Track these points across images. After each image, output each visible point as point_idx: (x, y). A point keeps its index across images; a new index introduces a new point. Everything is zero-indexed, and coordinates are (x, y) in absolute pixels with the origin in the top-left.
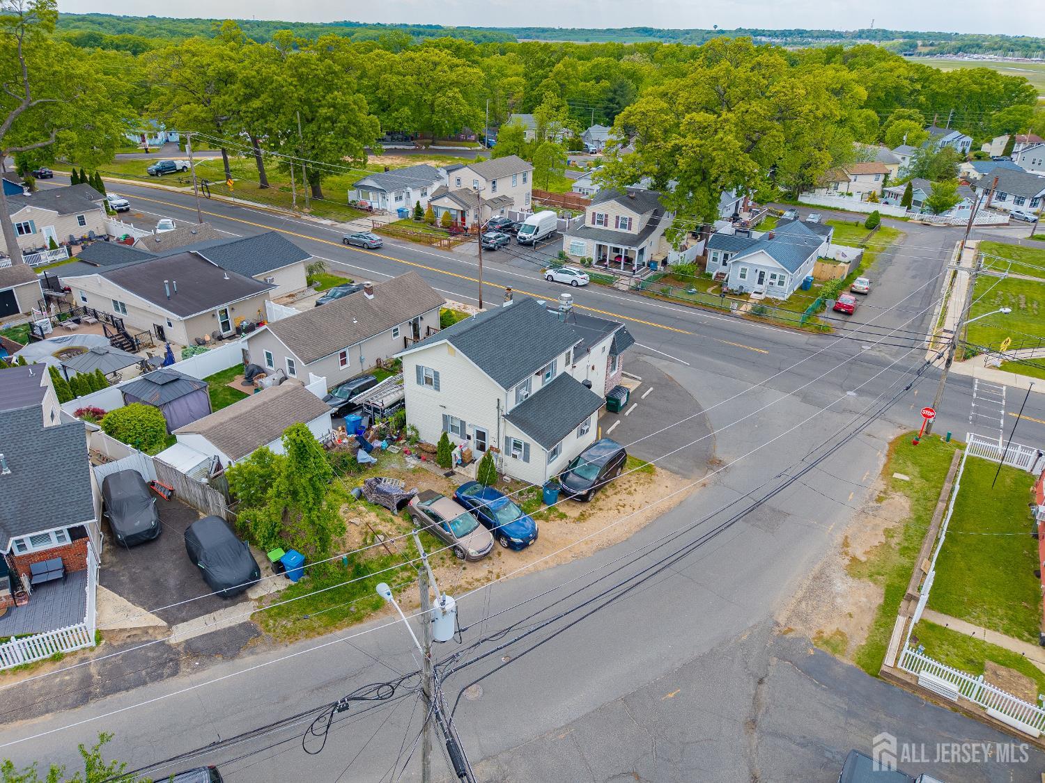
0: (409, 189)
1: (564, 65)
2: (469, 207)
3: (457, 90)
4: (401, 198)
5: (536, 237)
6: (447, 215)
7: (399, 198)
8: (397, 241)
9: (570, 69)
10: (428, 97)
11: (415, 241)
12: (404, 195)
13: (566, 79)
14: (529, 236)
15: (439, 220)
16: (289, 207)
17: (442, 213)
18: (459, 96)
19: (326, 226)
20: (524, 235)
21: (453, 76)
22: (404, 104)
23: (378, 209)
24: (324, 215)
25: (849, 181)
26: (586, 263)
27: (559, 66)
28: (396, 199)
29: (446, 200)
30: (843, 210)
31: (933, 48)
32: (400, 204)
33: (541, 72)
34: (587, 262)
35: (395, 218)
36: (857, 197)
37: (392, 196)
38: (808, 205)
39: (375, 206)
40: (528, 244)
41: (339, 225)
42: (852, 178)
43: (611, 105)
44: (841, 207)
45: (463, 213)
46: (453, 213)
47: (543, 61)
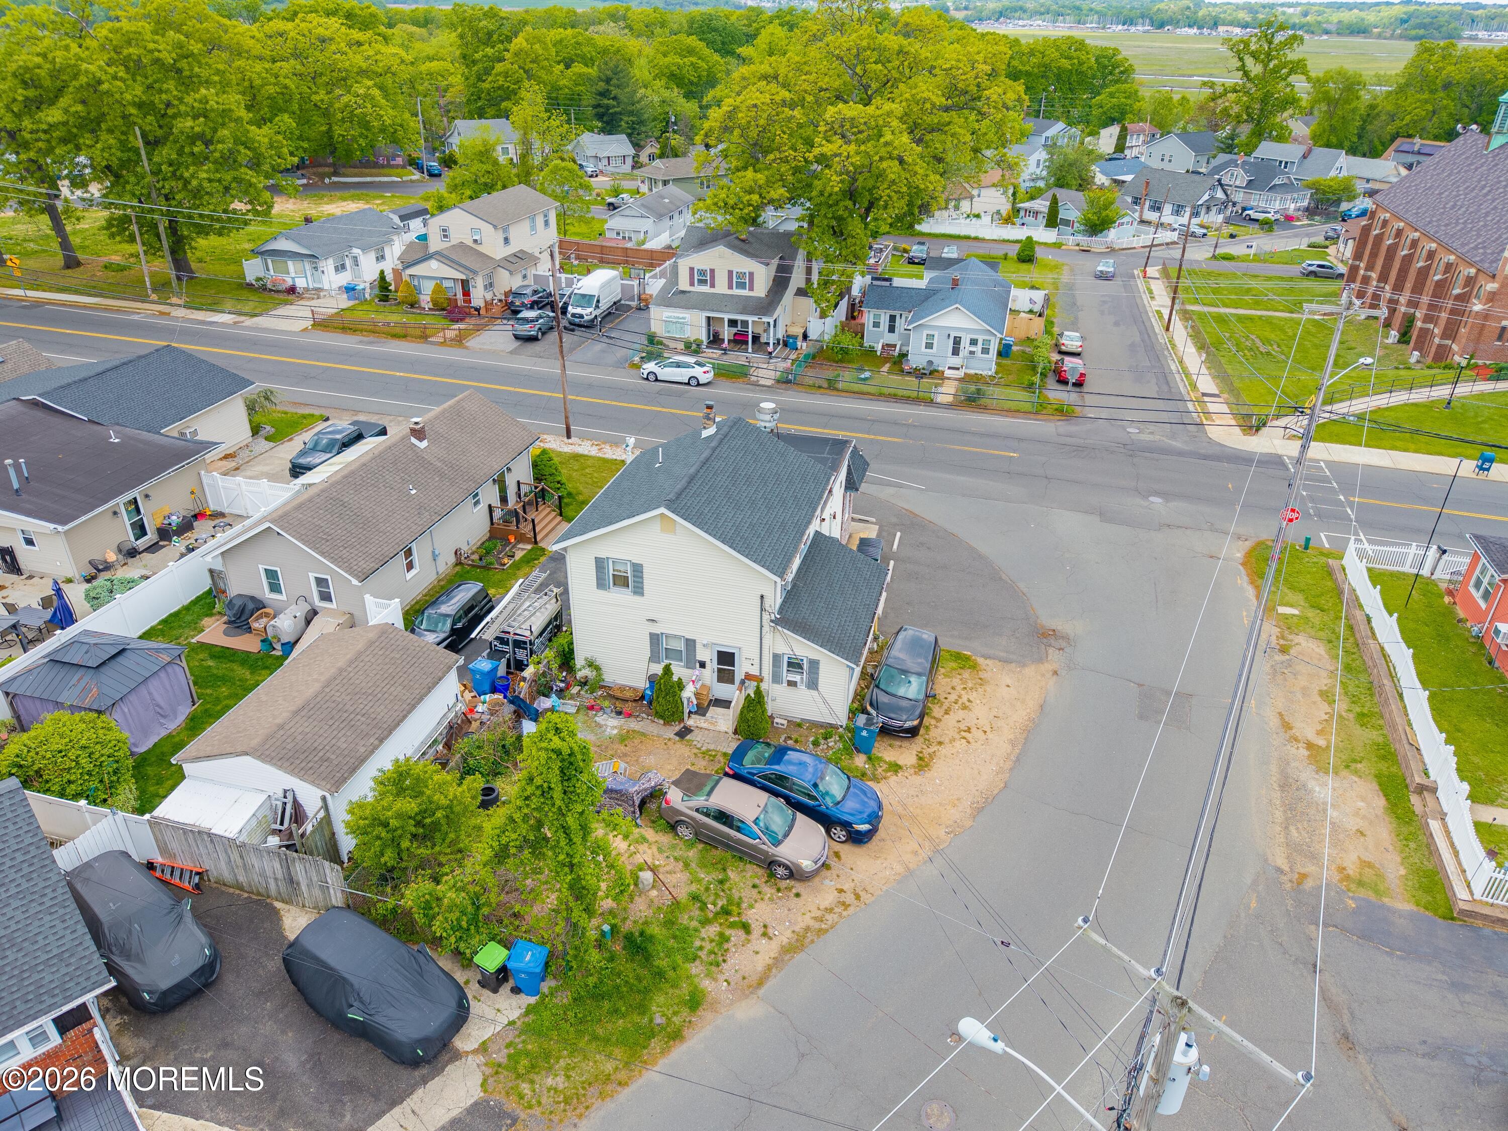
0: (356, 251)
1: (527, 40)
2: (475, 273)
3: (370, 83)
4: (343, 267)
5: (598, 312)
6: (438, 289)
7: (340, 268)
8: (365, 339)
9: (537, 46)
10: (321, 96)
11: (395, 336)
12: (348, 263)
13: (532, 62)
14: (588, 312)
15: (425, 300)
16: (144, 299)
17: (428, 288)
18: (376, 92)
19: (223, 324)
20: (579, 311)
21: (358, 60)
22: (281, 110)
23: (307, 290)
24: (213, 307)
25: (971, 198)
26: (692, 348)
27: (519, 42)
28: (337, 269)
29: (434, 264)
30: (976, 239)
31: (970, 13)
32: (344, 279)
33: (489, 51)
34: (694, 347)
35: (344, 302)
36: (986, 219)
37: (329, 265)
38: (929, 234)
39: (301, 283)
40: (589, 326)
41: (249, 322)
42: (975, 192)
43: (606, 101)
44: (973, 235)
45: (465, 284)
46: (446, 284)
47: (490, 34)
